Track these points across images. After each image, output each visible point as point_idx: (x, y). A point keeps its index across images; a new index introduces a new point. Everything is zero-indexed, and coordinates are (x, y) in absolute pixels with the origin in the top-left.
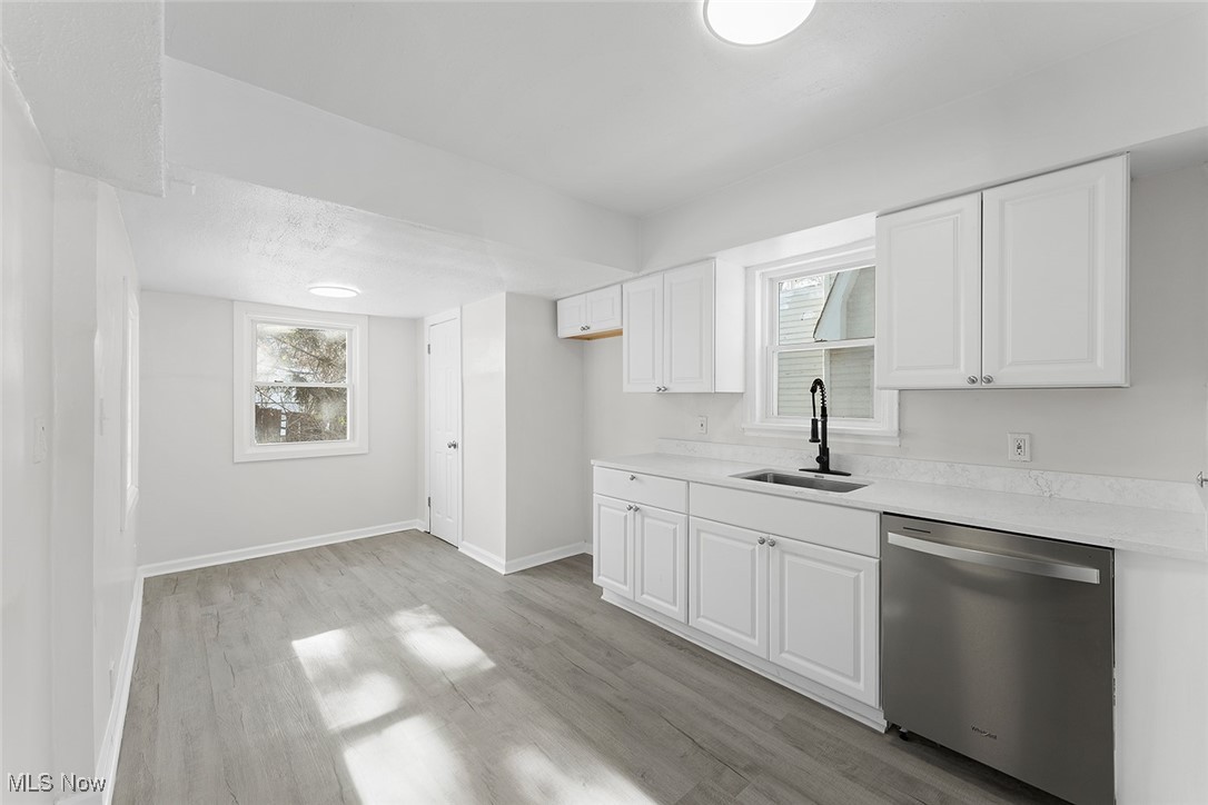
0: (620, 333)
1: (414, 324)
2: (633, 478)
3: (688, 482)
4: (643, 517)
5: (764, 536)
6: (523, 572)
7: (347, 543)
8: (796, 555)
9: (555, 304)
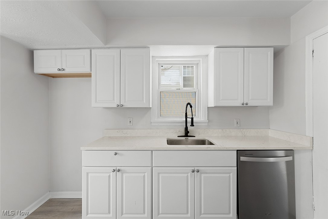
0: (89, 75)
2: (116, 154)
3: (152, 151)
4: (122, 174)
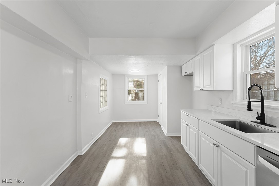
1: (157, 75)
2: (187, 116)
3: (198, 119)
4: (190, 128)
5: (216, 143)
6: (171, 137)
7: (143, 122)
8: (226, 153)
9: (181, 67)
